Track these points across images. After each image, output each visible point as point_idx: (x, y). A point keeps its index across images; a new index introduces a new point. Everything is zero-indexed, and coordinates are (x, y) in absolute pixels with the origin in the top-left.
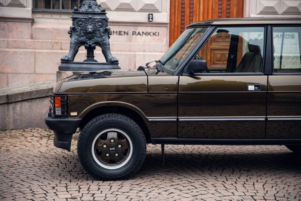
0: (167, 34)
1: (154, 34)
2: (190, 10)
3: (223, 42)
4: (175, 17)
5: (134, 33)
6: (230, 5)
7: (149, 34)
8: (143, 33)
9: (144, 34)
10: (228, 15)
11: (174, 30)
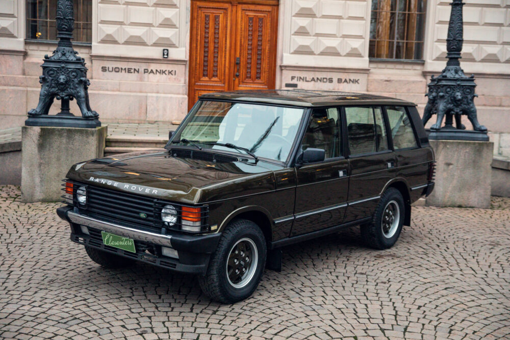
0: (185, 73)
1: (170, 73)
2: (214, 45)
3: (254, 83)
4: (196, 53)
5: (146, 71)
6: (261, 40)
7: (164, 72)
8: (157, 71)
9: (157, 73)
10: (259, 53)
11: (196, 68)
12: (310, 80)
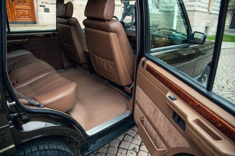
3: (23, 5)
12: (50, 4)
